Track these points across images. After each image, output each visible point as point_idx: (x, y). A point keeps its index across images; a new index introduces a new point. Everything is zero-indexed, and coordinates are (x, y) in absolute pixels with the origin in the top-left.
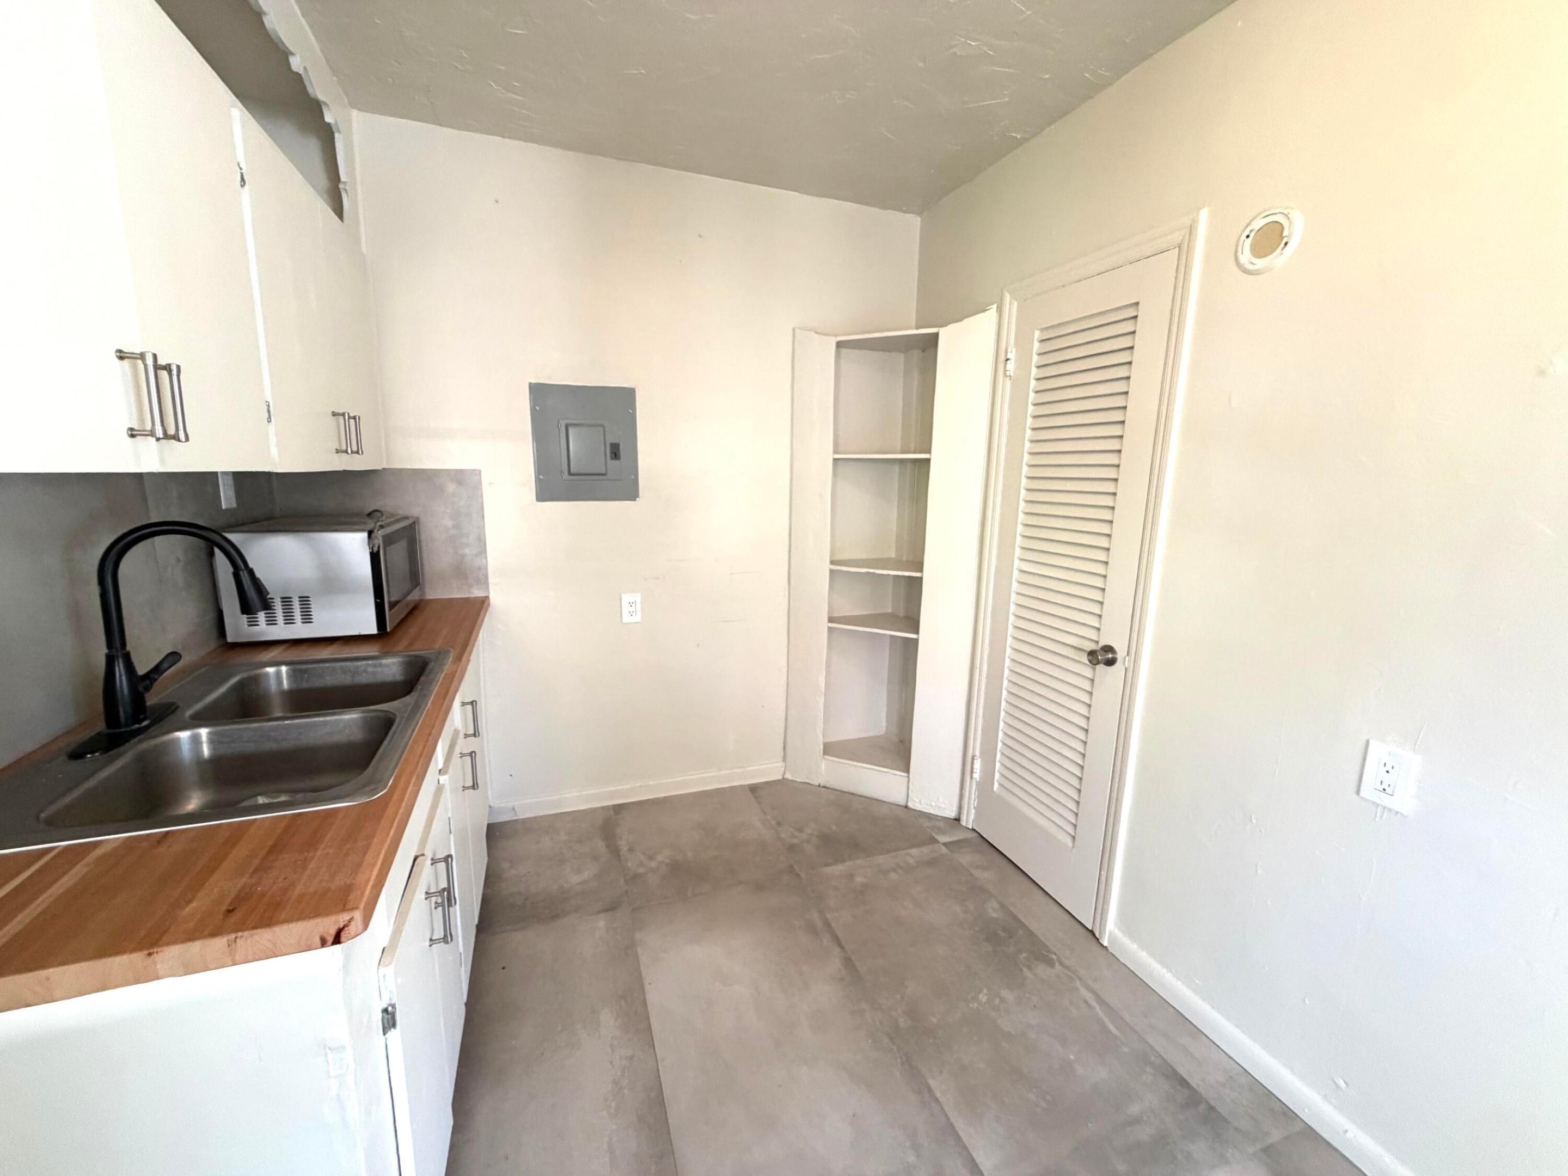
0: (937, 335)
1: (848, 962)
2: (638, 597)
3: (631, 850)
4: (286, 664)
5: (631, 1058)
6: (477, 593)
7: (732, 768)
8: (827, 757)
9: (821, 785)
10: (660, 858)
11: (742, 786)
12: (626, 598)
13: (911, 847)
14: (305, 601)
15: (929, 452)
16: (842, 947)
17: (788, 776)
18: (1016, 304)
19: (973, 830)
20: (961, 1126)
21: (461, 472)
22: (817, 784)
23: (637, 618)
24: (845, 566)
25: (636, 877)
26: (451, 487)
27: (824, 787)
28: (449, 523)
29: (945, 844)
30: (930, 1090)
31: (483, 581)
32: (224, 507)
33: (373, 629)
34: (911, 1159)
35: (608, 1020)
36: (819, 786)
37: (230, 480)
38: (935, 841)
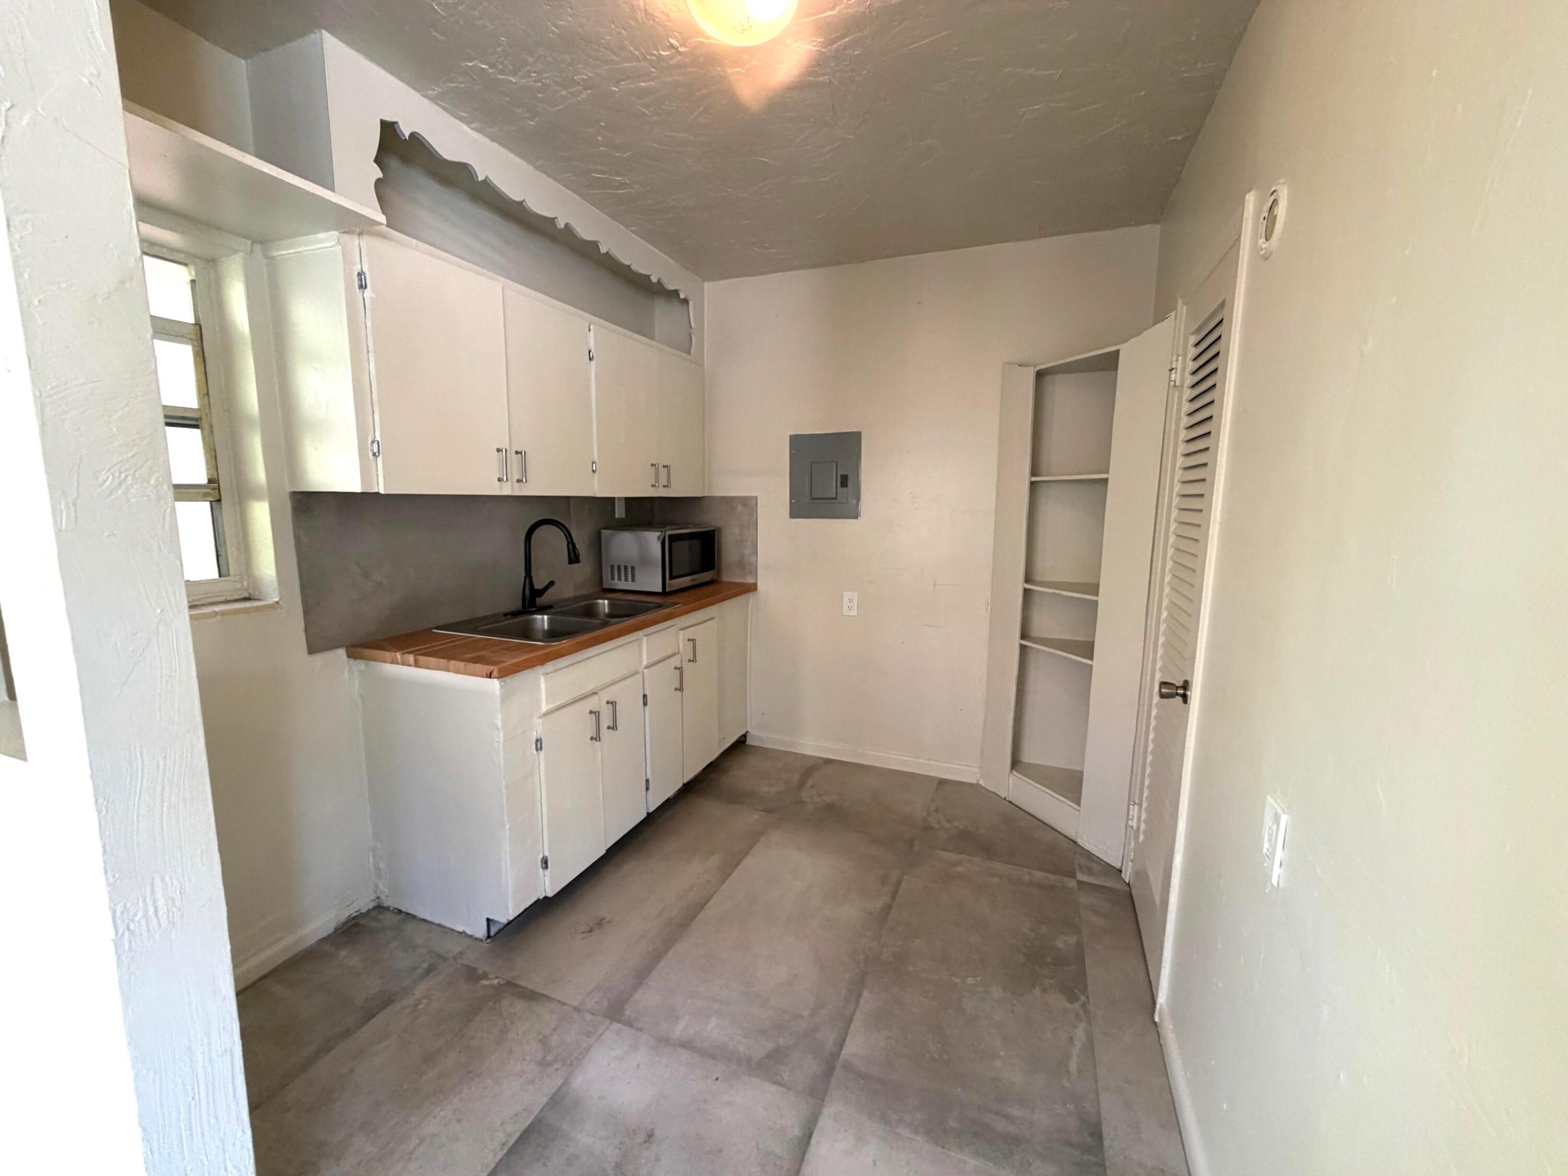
0: (1117, 352)
1: (888, 908)
2: (855, 596)
3: (812, 787)
4: (607, 599)
5: (708, 881)
6: (750, 580)
7: (930, 760)
8: (1014, 772)
9: (1007, 799)
10: (825, 798)
11: (934, 778)
12: (847, 595)
13: (1039, 869)
14: (633, 568)
15: (1107, 472)
16: (894, 897)
17: (982, 783)
18: (1185, 307)
19: (1129, 884)
20: (855, 1025)
21: (745, 498)
22: (1004, 797)
23: (854, 612)
24: (1042, 586)
25: (801, 802)
26: (740, 508)
27: (1010, 802)
28: (737, 531)
29: (1079, 882)
30: (860, 996)
31: (755, 573)
32: (617, 516)
33: (659, 589)
34: (806, 1013)
35: (715, 860)
36: (1005, 799)
37: (623, 503)
38: (1072, 875)
